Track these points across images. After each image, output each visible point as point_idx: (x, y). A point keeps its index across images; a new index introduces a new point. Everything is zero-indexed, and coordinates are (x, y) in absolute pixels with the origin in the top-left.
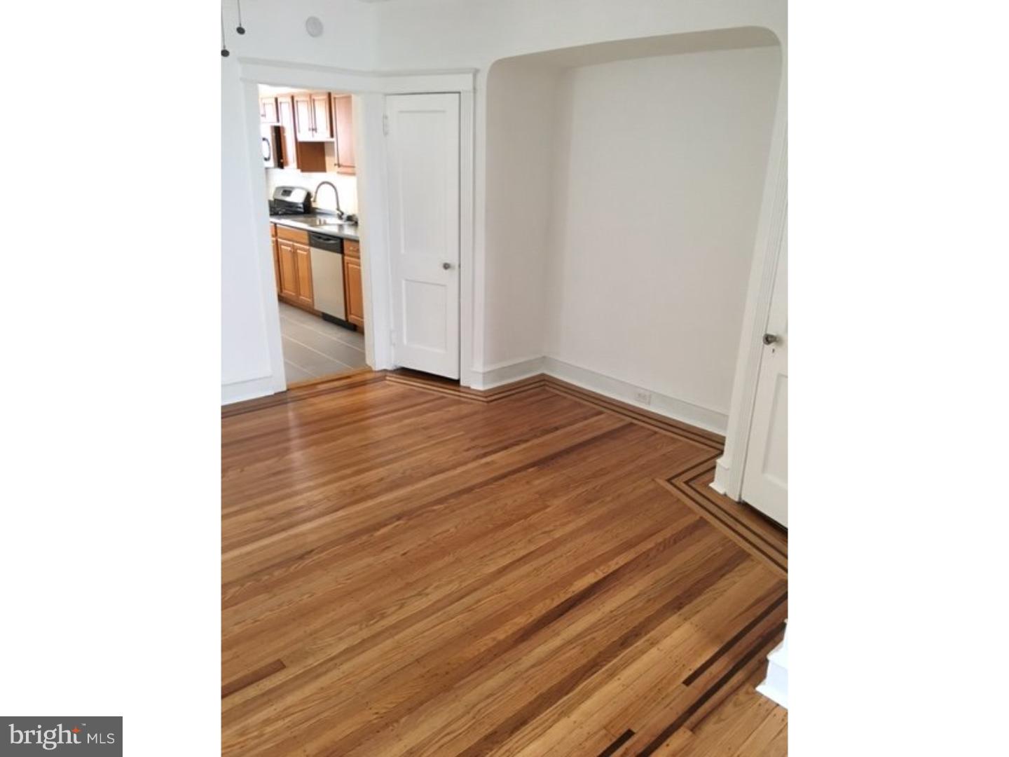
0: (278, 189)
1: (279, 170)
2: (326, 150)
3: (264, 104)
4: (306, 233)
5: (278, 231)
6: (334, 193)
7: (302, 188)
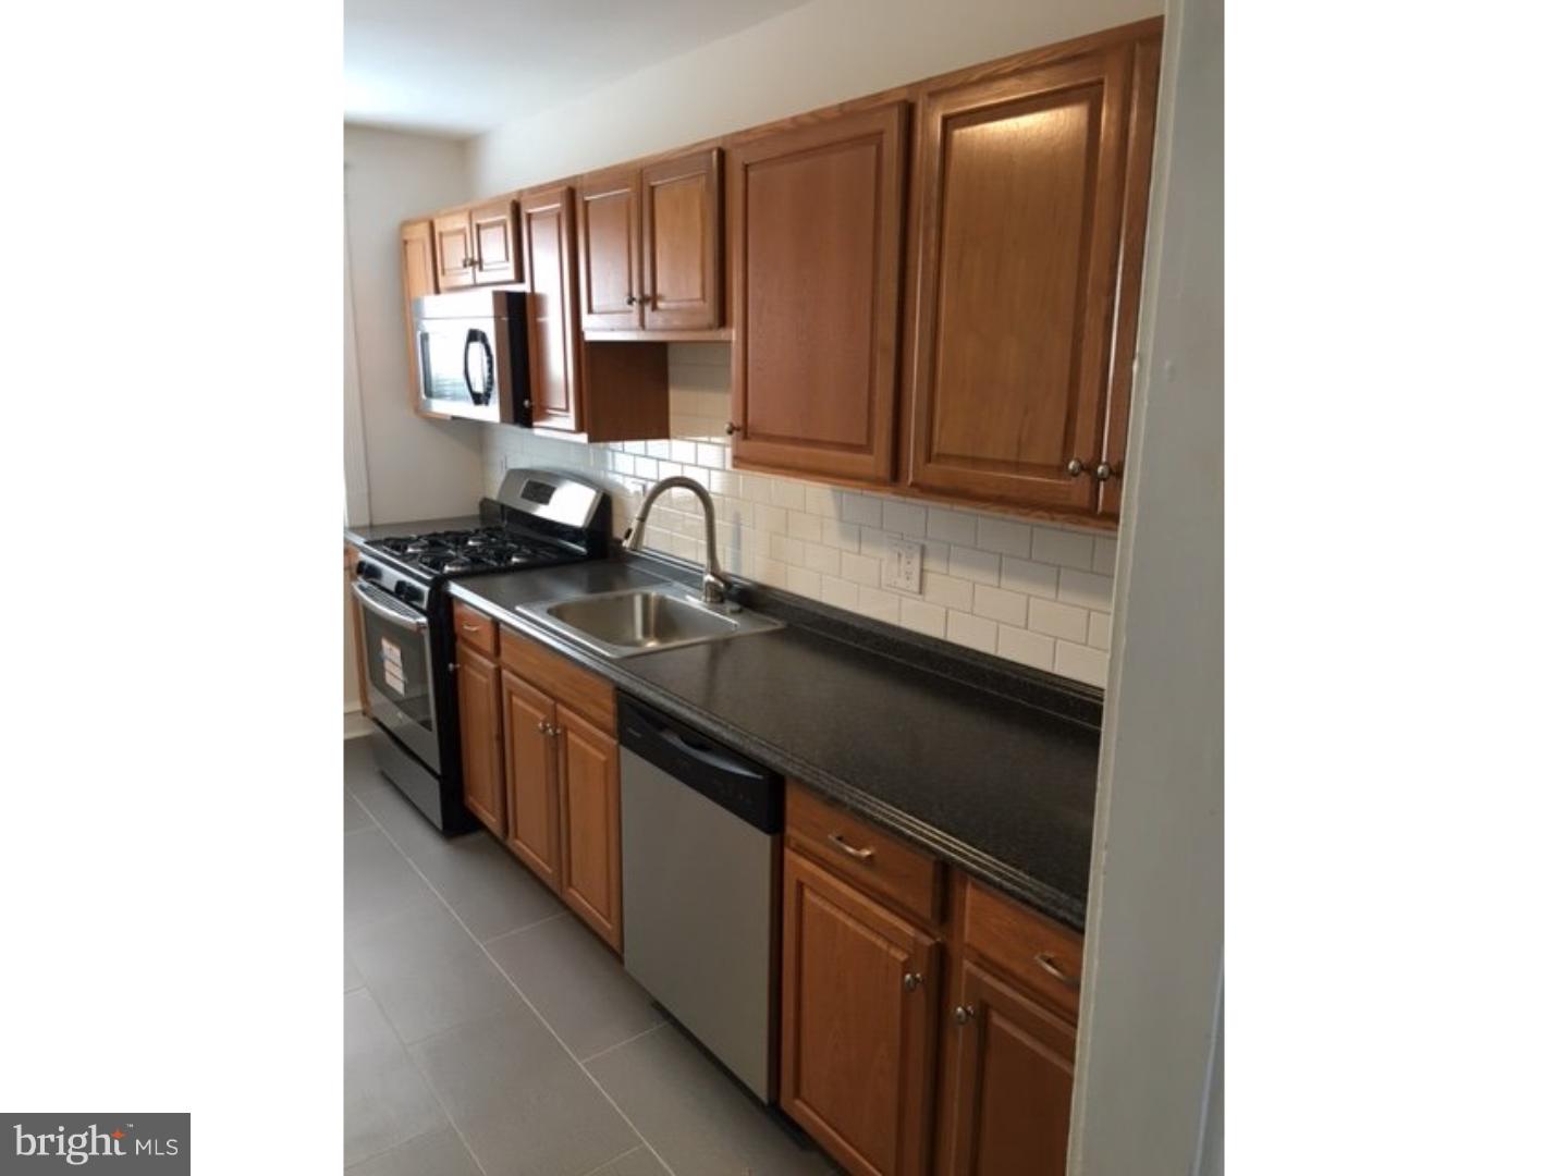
0: (514, 474)
1: (517, 431)
2: (673, 371)
3: (479, 227)
4: (610, 688)
5: (503, 645)
6: (702, 518)
7: (585, 480)
